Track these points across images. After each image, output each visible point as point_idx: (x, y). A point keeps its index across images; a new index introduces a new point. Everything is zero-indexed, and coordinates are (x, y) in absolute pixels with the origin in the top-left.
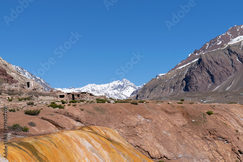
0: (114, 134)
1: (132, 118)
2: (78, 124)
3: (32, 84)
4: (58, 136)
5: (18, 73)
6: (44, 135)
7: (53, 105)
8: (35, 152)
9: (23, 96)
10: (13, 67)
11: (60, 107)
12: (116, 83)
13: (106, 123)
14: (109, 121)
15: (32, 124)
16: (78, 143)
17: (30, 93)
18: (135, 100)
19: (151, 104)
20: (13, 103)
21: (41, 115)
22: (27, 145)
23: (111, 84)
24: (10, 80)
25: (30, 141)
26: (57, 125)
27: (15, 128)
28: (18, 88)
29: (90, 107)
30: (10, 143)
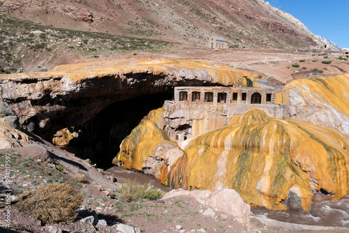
3: (328, 46)
4: (341, 76)
5: (320, 40)
6: (332, 75)
7: (340, 58)
8: (325, 84)
9: (322, 53)
10: (317, 36)
11: (345, 59)
15: (325, 69)
17: (326, 51)
20: (315, 57)
21: (332, 64)
22: (321, 80)
24: (315, 44)
25: (323, 78)
26: (341, 70)
27: (315, 71)
28: (319, 49)
30: (310, 79)
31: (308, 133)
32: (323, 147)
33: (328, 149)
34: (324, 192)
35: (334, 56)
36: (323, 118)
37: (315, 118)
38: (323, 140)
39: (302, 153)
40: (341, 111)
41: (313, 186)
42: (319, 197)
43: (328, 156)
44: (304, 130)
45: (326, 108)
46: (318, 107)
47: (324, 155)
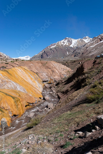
0: (26, 68)
1: (30, 64)
2: (18, 66)
3: (6, 57)
4: (13, 69)
5: (3, 54)
6: (10, 68)
7: (12, 62)
8: (8, 72)
9: (4, 60)
10: (1, 53)
11: (13, 62)
12: (26, 57)
13: (24, 65)
14: (25, 65)
15: (7, 66)
16: (18, 70)
17: (6, 59)
18: (31, 60)
19: (34, 61)
20: (2, 61)
21: (9, 64)
23: (25, 57)
24: (1, 56)
25: (7, 70)
26: (13, 66)
27: (3, 67)
28: (3, 58)
29: (20, 62)
30: (2, 71)
31: (5, 93)
32: (11, 97)
33: (13, 98)
34: (15, 115)
35: (9, 61)
36: (9, 86)
37: (7, 87)
38: (11, 95)
39: (4, 103)
40: (15, 82)
41: (11, 115)
42: (14, 118)
43: (14, 101)
44: (3, 92)
45: (10, 82)
46: (7, 82)
47: (12, 101)
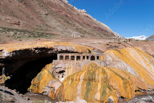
0: (140, 49)
1: (145, 45)
2: (131, 46)
3: (119, 37)
4: (125, 49)
5: (116, 34)
6: (122, 48)
7: (124, 41)
8: (120, 52)
9: (117, 39)
10: (115, 33)
11: (126, 42)
12: (141, 36)
13: (138, 46)
14: (139, 46)
15: (119, 46)
16: (130, 50)
17: (119, 39)
18: (146, 41)
19: (151, 41)
20: (115, 41)
21: (121, 44)
22: (118, 50)
23: (140, 37)
24: (114, 36)
25: (119, 49)
26: (125, 46)
27: (115, 46)
28: (116, 38)
29: (134, 42)
30: (114, 50)
31: (114, 72)
32: (121, 78)
33: (123, 79)
34: (122, 98)
35: (122, 41)
36: (120, 66)
37: (117, 66)
38: (121, 75)
39: (113, 81)
40: (126, 63)
41: (118, 96)
42: (121, 100)
43: (123, 82)
44: (113, 71)
45: (121, 62)
46: (118, 61)
47: (121, 82)
